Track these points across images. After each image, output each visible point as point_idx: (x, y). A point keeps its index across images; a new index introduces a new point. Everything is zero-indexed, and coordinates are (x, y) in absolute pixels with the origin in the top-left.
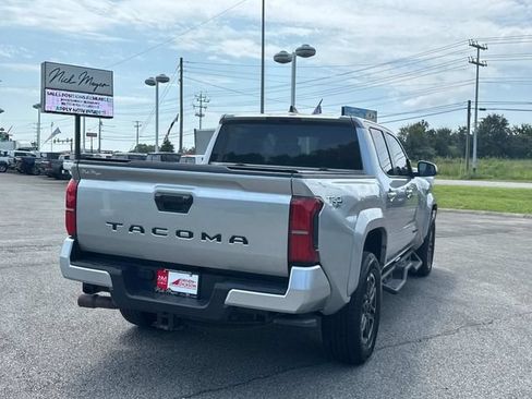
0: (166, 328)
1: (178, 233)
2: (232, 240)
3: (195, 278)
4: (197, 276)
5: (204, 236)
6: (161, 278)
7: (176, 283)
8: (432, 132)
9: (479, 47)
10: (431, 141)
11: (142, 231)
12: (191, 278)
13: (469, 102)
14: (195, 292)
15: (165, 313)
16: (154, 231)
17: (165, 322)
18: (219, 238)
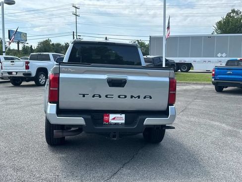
0: (115, 139)
1: (119, 97)
2: (145, 98)
3: (123, 116)
4: (124, 115)
5: (132, 97)
6: (106, 118)
7: (114, 119)
8: (53, 44)
9: (76, 8)
10: (53, 49)
11: (100, 97)
12: (121, 116)
13: (73, 32)
14: (124, 122)
15: (114, 133)
16: (106, 96)
17: (114, 136)
18: (139, 97)
